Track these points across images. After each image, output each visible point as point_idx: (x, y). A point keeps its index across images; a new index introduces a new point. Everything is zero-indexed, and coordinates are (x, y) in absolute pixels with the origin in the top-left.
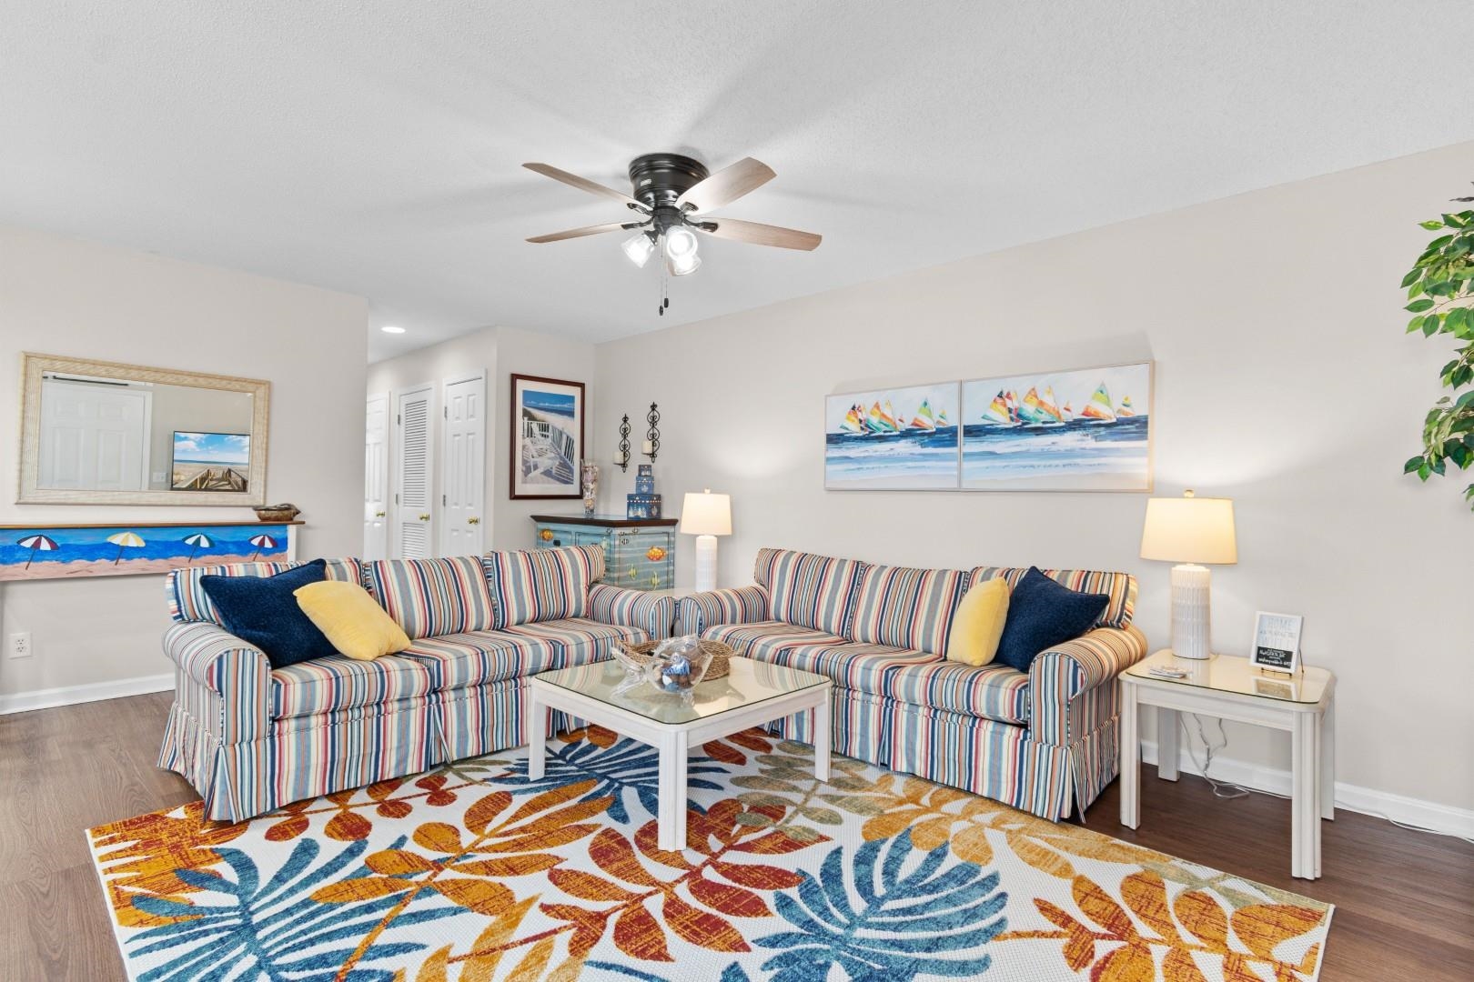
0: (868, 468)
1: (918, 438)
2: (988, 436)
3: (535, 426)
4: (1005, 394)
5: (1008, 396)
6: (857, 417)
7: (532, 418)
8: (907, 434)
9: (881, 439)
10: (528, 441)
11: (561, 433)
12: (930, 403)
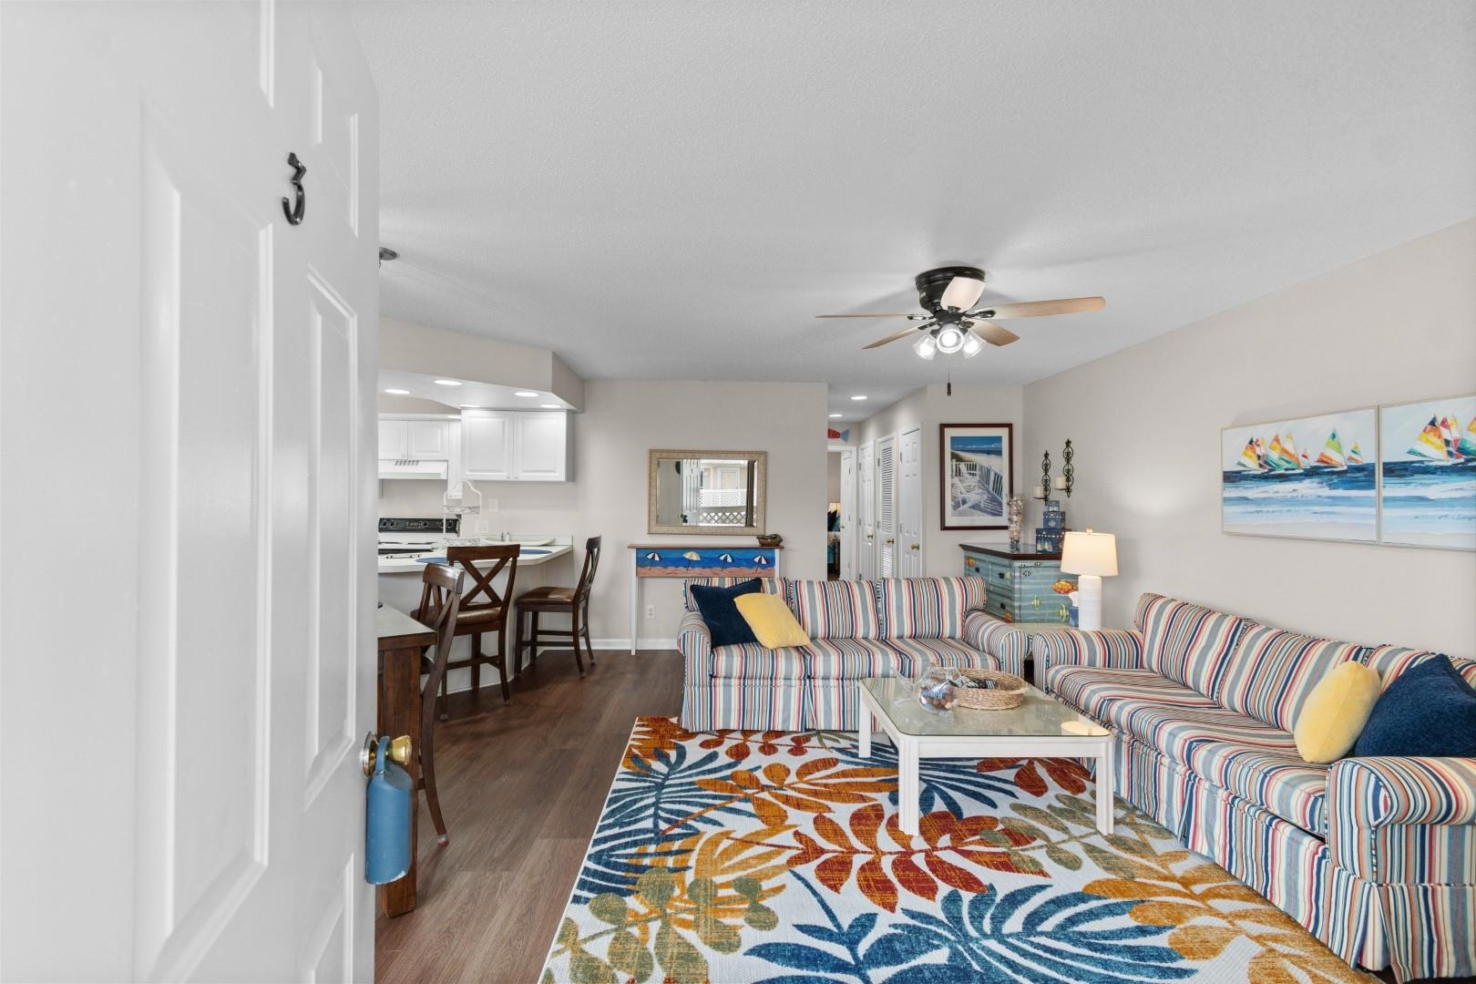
0: (1268, 511)
1: (1326, 478)
2: (1417, 476)
3: (963, 467)
4: (1439, 421)
5: (1444, 423)
6: (1255, 452)
7: (959, 459)
9: (1283, 478)
10: (956, 480)
11: (989, 471)
12: (1339, 434)
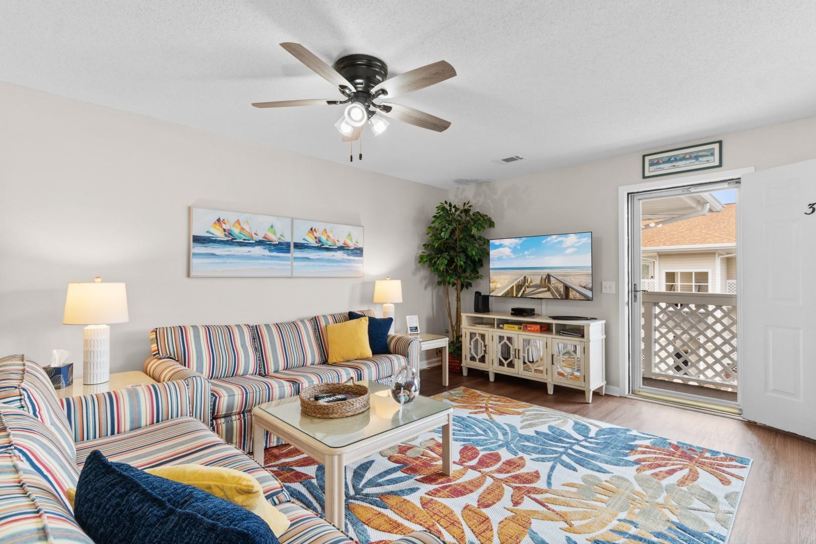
4: (313, 229)
5: (315, 230)
8: (260, 243)
12: (274, 226)
